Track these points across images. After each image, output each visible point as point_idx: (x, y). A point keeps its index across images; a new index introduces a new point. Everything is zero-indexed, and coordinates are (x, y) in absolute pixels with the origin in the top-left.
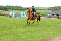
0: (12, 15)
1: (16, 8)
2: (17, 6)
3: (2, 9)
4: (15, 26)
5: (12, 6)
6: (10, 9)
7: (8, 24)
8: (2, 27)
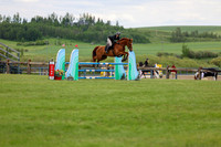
0: (67, 65)
1: (88, 32)
2: (91, 20)
3: (12, 38)
4: (83, 119)
5: (66, 21)
6: (53, 34)
7: (48, 113)
8: (18, 129)
